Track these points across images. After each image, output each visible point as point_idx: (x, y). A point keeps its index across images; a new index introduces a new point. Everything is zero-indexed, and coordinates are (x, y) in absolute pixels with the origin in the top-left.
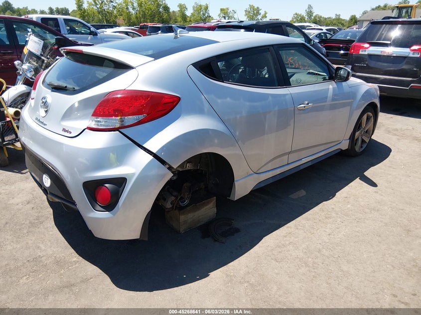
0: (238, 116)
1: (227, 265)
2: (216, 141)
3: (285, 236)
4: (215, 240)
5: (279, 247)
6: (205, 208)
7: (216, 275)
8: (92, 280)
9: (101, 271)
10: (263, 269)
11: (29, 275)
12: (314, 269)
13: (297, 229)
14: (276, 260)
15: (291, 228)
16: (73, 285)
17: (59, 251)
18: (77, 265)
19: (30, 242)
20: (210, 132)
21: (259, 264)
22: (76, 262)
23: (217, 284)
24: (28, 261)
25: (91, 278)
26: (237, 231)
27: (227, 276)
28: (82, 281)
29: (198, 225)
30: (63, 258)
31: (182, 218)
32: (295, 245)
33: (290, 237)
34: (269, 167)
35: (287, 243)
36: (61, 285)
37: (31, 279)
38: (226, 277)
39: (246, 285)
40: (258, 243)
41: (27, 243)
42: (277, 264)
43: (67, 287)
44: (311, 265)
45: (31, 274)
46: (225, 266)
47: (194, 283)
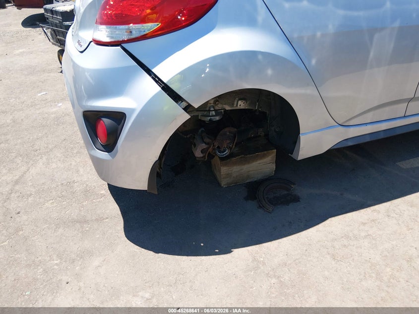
0: (319, 34)
1: (261, 245)
2: (270, 72)
3: (364, 224)
4: (260, 206)
5: (347, 237)
6: (259, 162)
7: (241, 255)
8: (107, 220)
9: (120, 212)
10: (308, 265)
11: (56, 199)
12: (388, 286)
13: (389, 216)
14: (334, 257)
15: (379, 212)
16: (86, 222)
17: (94, 179)
18: (102, 199)
19: (73, 163)
20: (260, 57)
21: (306, 256)
22: (103, 195)
23: (237, 267)
24: (62, 184)
25: (107, 218)
26: (296, 199)
27: (254, 259)
28: (97, 220)
29: (248, 181)
30: (94, 187)
31: (224, 170)
32: (374, 242)
33: (372, 227)
34: (369, 117)
35: (363, 234)
36: (76, 218)
37: (55, 204)
38: (253, 261)
39: (274, 281)
40: (318, 224)
41: (71, 164)
42: (333, 262)
43: (80, 222)
44: (385, 278)
45: (58, 198)
46: (258, 246)
47: (208, 257)
